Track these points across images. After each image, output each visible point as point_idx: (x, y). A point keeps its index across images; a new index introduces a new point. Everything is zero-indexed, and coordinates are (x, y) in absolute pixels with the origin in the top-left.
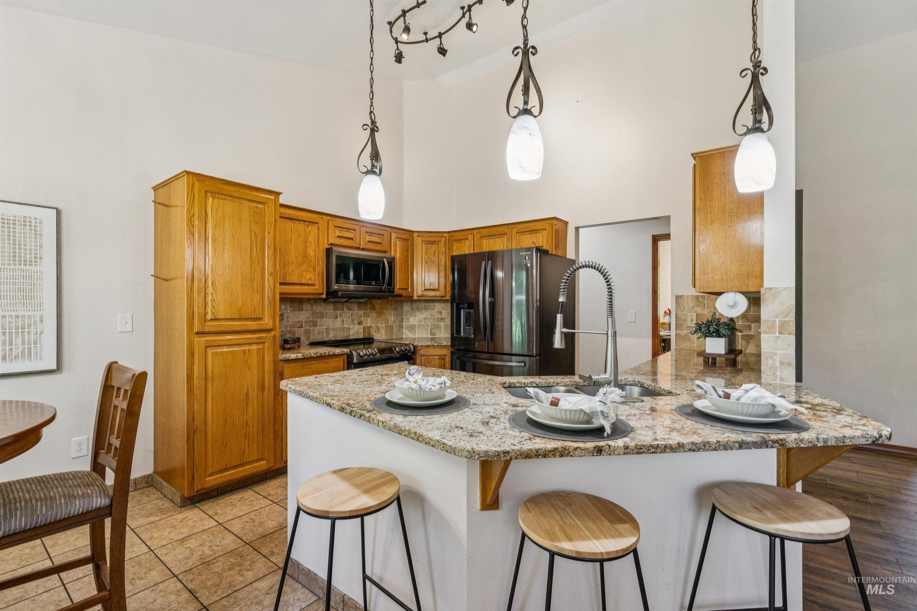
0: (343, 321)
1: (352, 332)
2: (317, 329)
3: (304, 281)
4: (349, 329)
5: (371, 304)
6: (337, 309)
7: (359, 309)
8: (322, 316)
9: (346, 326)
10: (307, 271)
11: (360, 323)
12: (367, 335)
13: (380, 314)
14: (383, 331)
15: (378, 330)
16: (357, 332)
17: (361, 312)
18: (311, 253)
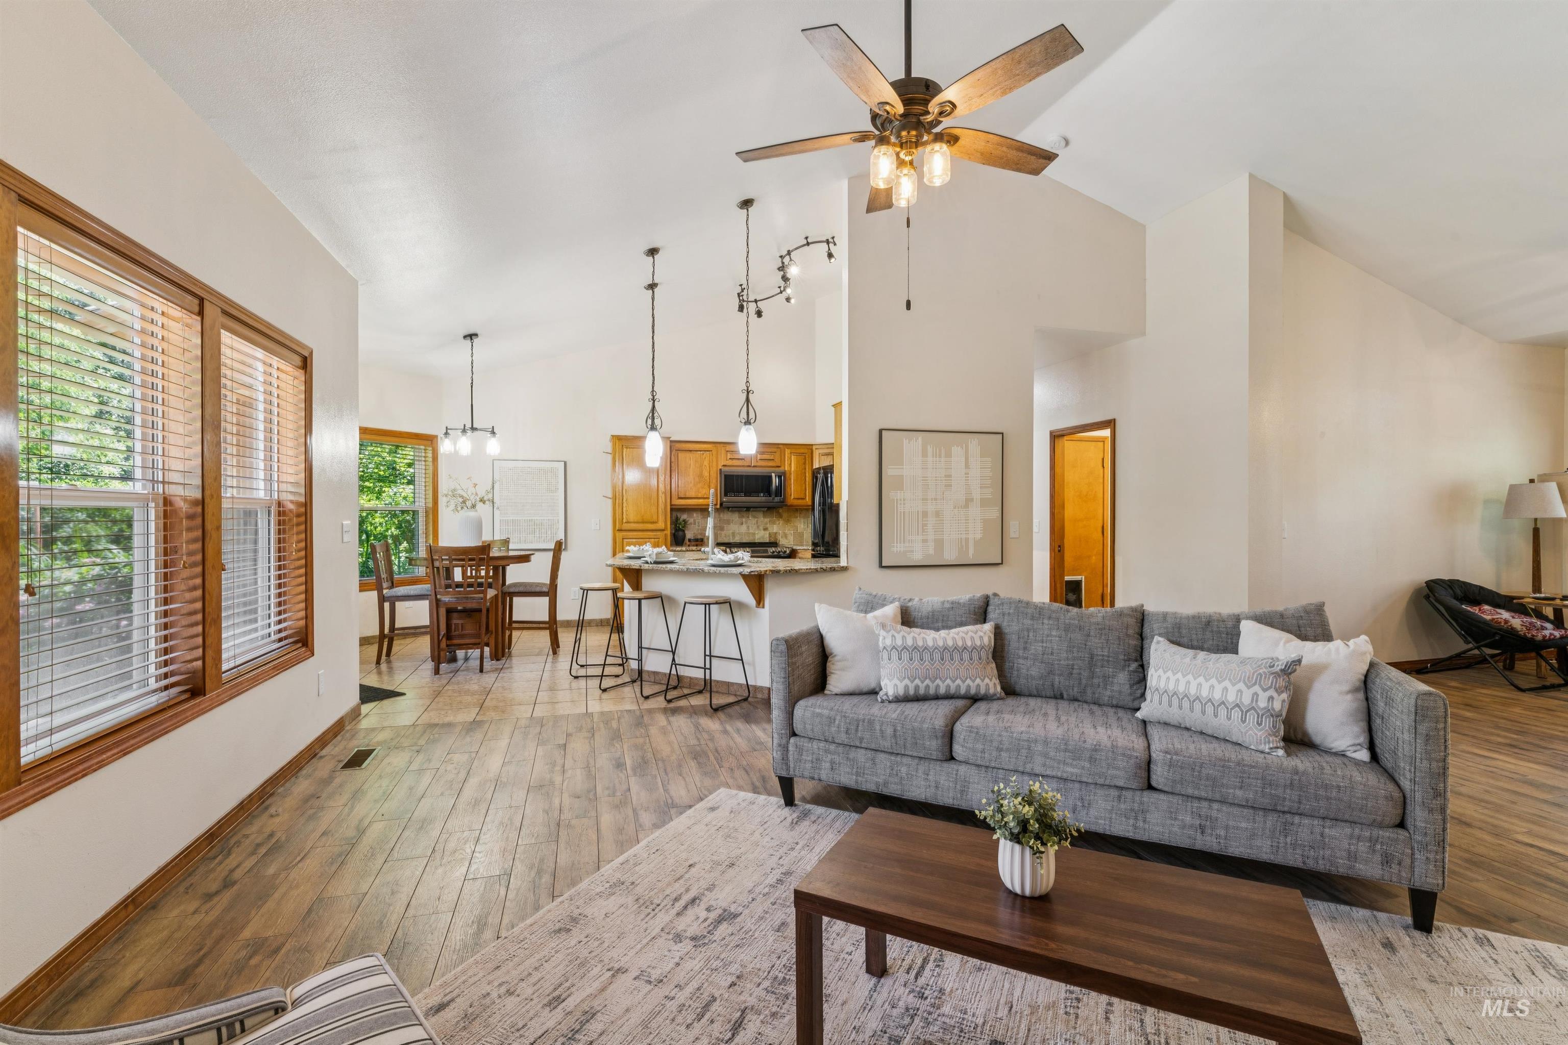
0: (748, 527)
1: (757, 537)
2: (723, 533)
3: (700, 495)
4: (754, 534)
5: (778, 512)
6: (743, 517)
7: (764, 517)
8: (728, 522)
9: (751, 531)
10: (702, 488)
11: (765, 529)
12: (773, 540)
13: (788, 521)
14: (791, 538)
15: (786, 536)
16: (763, 537)
17: (767, 520)
18: (706, 474)
